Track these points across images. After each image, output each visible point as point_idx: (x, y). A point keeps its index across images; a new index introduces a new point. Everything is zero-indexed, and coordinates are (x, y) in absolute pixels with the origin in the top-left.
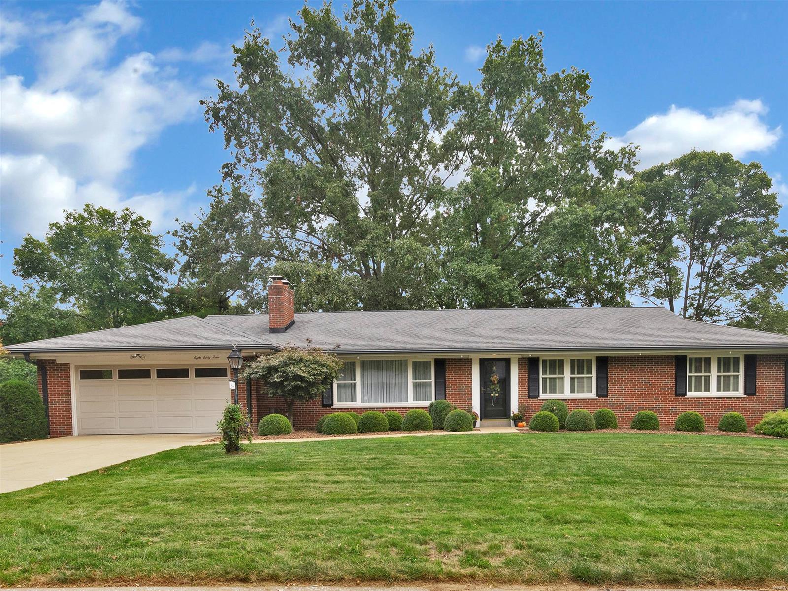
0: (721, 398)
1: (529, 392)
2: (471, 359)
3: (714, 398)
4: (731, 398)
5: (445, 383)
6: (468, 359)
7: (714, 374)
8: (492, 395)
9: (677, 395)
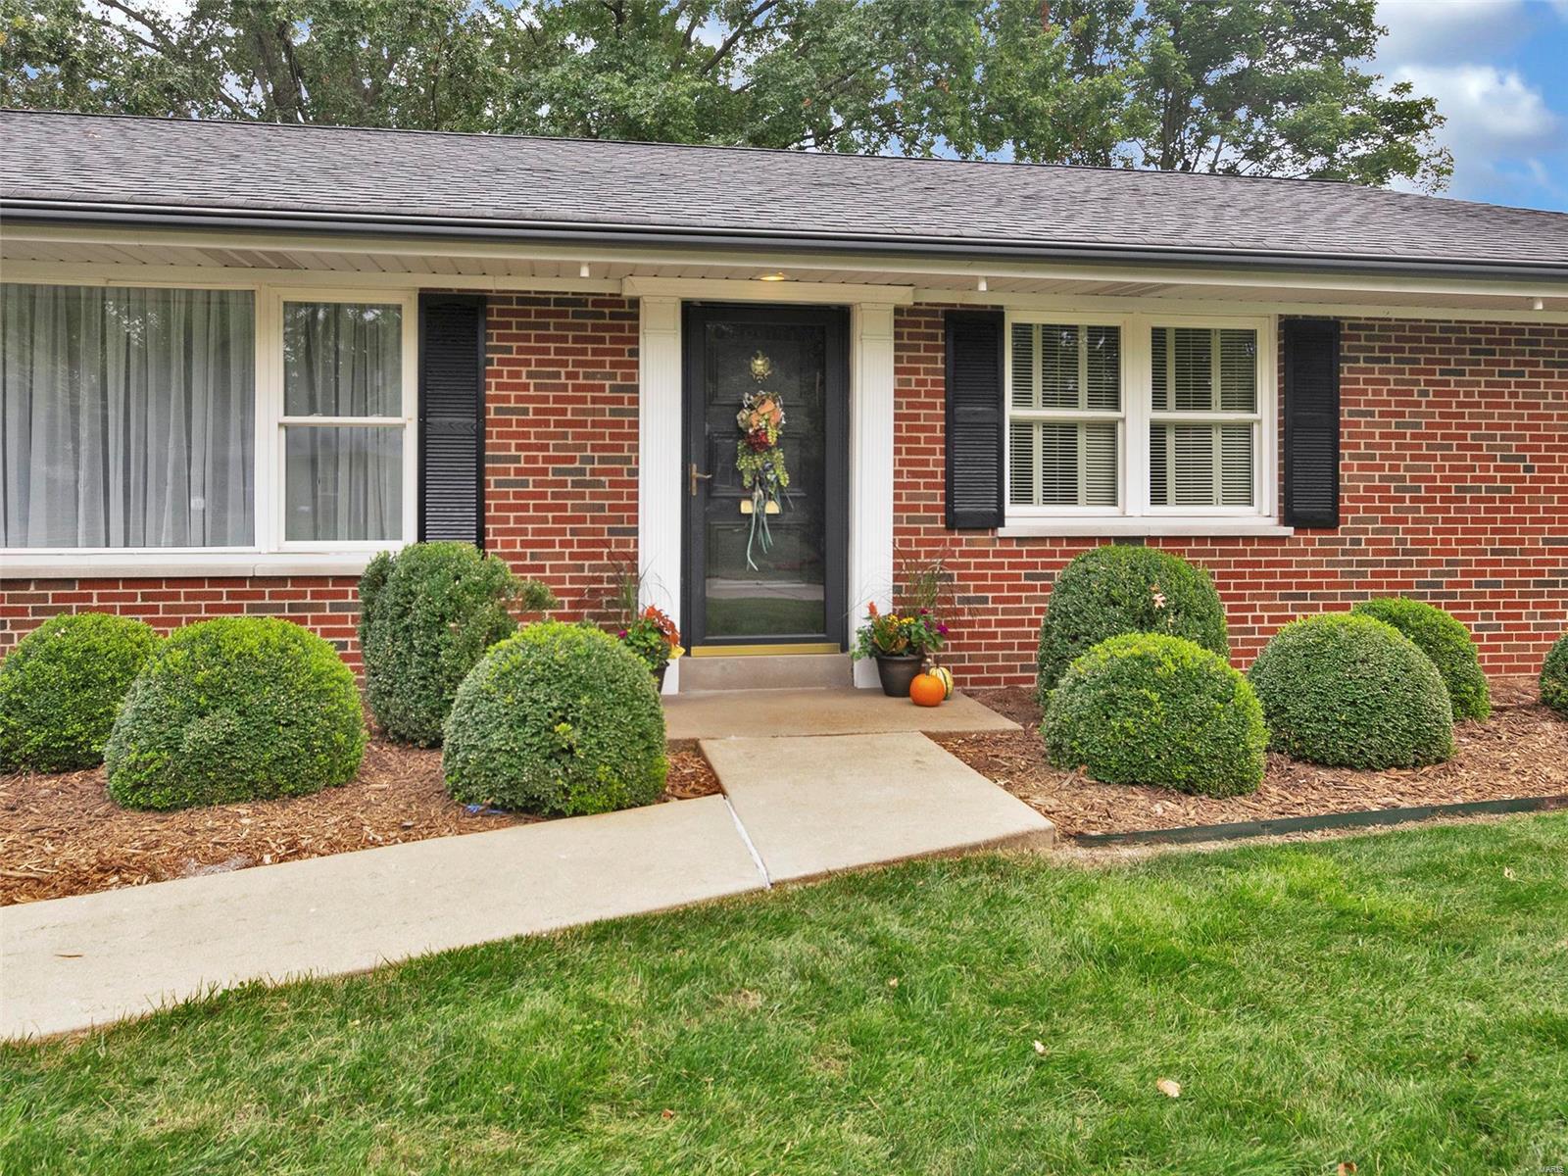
1: (949, 498)
2: (635, 303)
5: (481, 435)
6: (615, 301)
8: (746, 507)
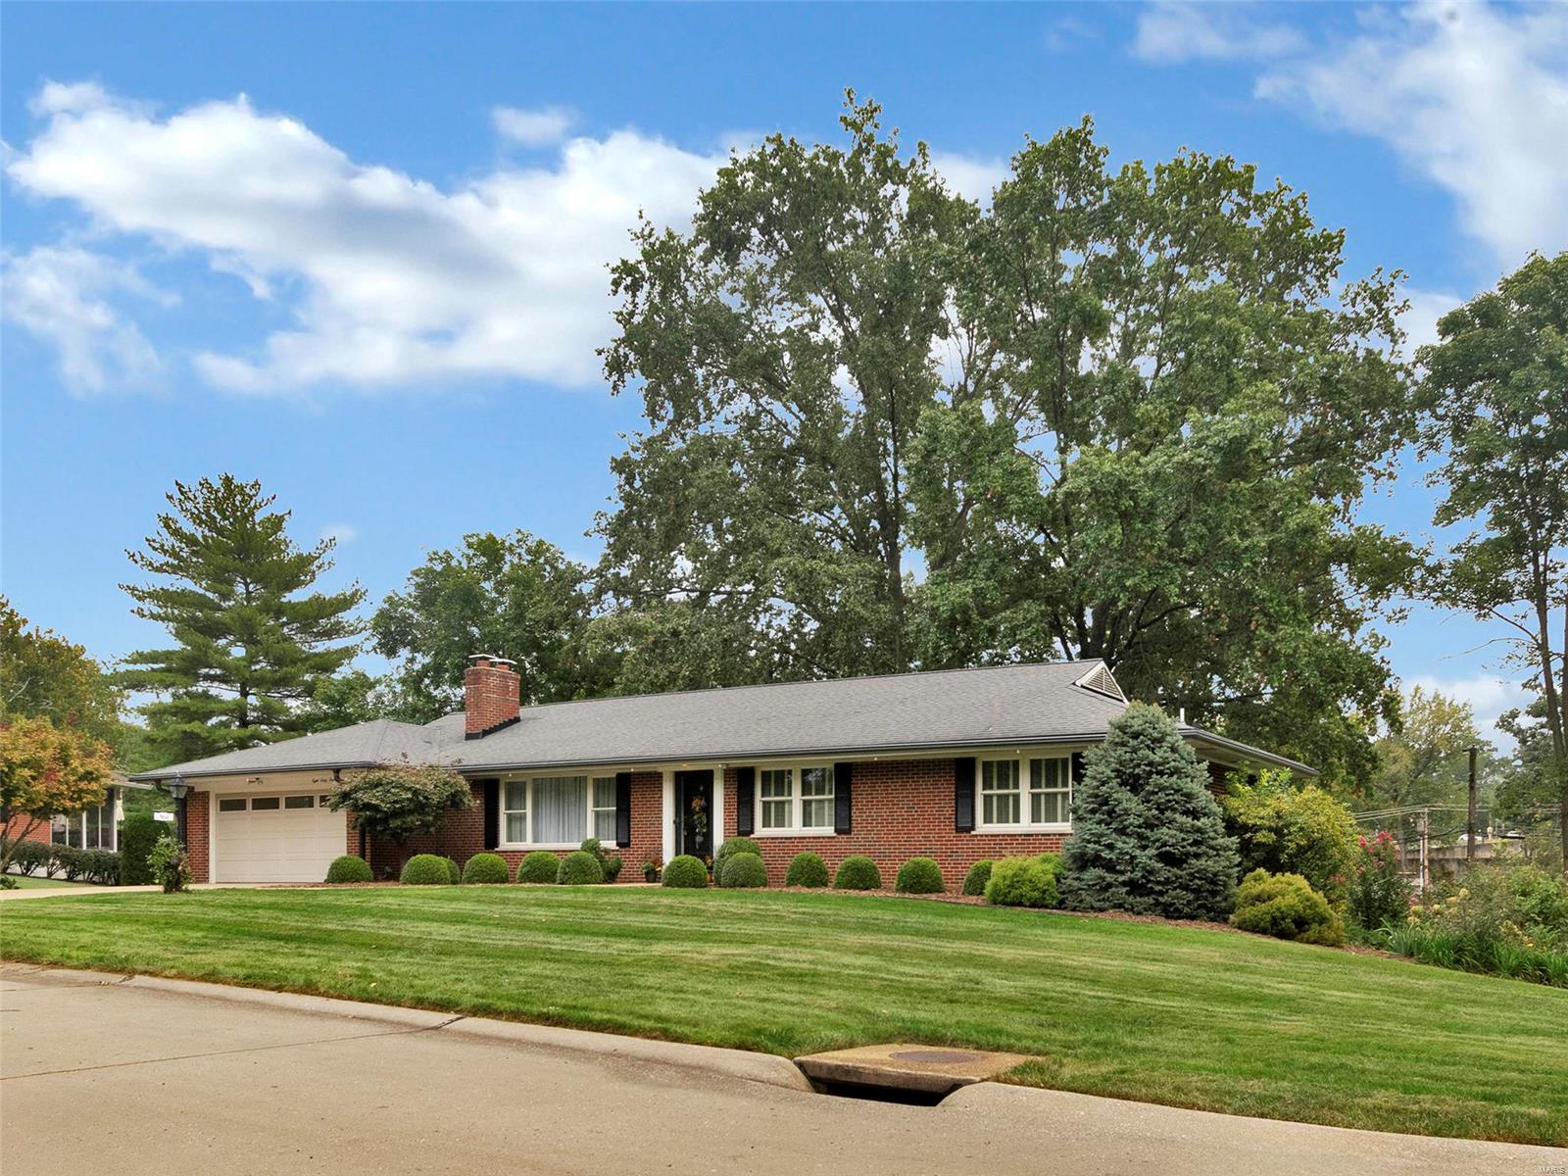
0: (1032, 835)
1: (738, 826)
2: (660, 773)
3: (1020, 835)
4: (1049, 835)
5: (630, 812)
6: (657, 773)
7: (1025, 791)
9: (958, 830)
